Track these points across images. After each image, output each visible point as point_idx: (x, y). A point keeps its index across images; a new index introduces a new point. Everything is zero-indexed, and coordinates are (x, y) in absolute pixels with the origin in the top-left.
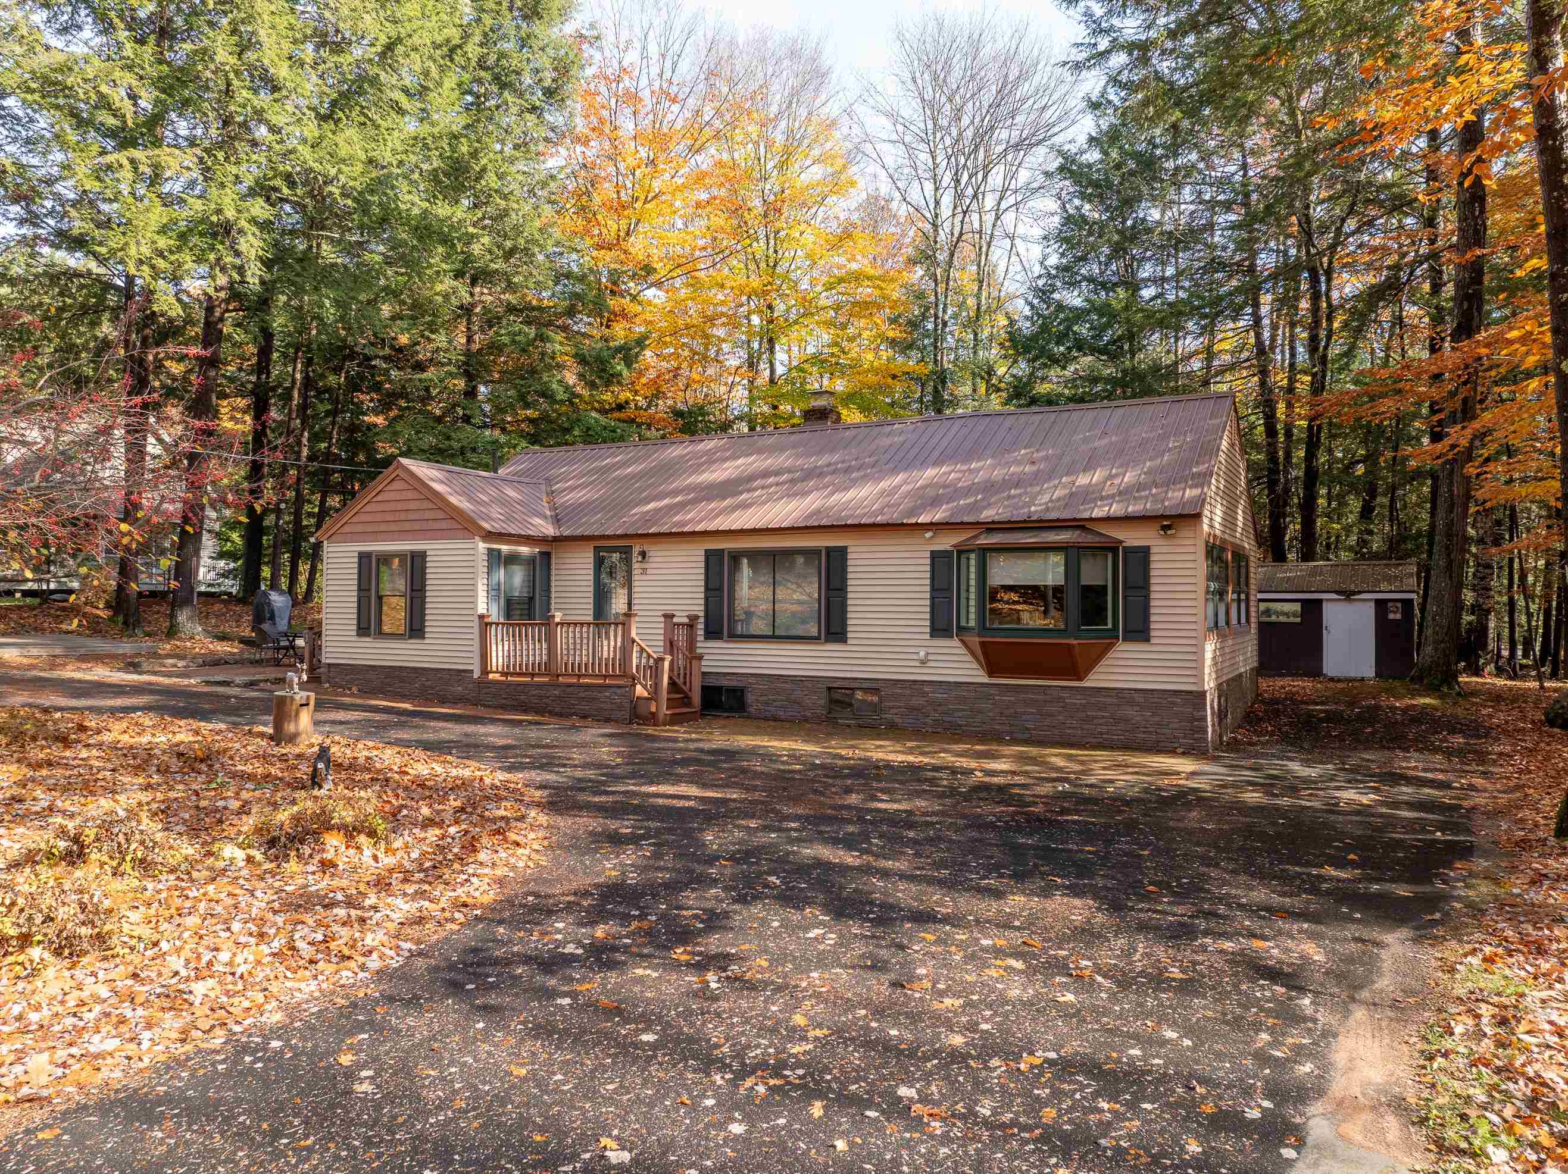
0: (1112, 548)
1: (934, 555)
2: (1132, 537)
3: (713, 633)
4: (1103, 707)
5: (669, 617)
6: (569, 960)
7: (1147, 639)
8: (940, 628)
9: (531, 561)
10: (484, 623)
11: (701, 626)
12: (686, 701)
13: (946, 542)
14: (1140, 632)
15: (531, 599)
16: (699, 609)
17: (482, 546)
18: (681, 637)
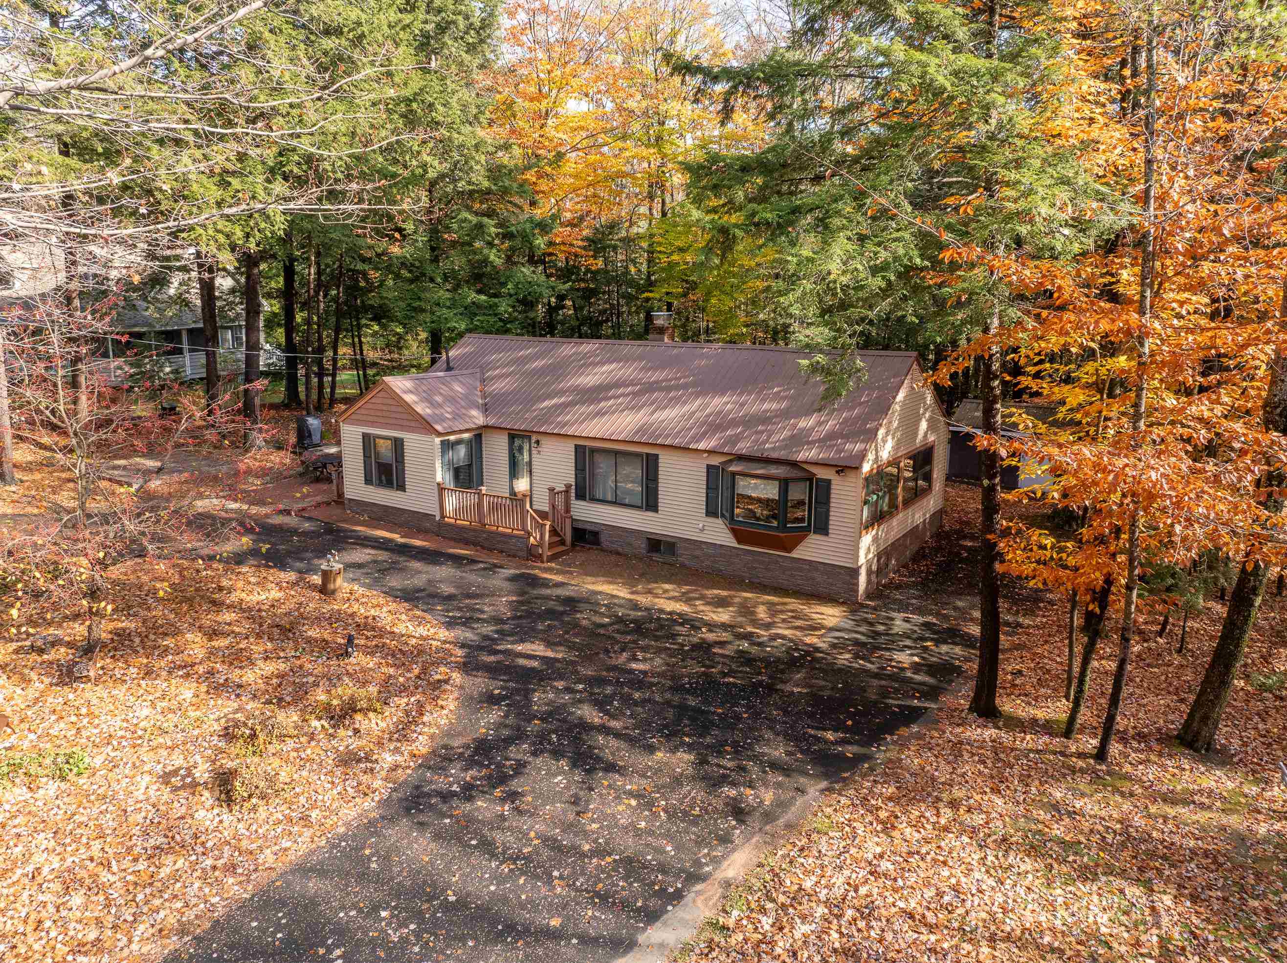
0: (810, 478)
1: (709, 467)
2: (822, 473)
3: (580, 496)
4: (800, 570)
5: (551, 490)
6: (454, 794)
7: (826, 534)
8: (711, 512)
9: (470, 441)
10: (441, 489)
11: (573, 491)
12: (562, 542)
13: (716, 461)
14: (823, 529)
15: (470, 466)
16: (572, 481)
17: (438, 440)
18: (560, 501)
